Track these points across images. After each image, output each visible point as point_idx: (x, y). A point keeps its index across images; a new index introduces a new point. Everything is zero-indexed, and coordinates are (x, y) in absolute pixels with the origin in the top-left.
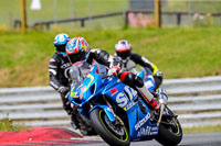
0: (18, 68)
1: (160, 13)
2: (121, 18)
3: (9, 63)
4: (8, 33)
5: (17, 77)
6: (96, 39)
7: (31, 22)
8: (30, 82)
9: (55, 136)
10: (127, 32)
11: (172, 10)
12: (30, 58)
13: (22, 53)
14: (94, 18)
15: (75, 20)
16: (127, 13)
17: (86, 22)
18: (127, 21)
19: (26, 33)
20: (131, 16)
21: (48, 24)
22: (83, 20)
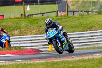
0: (22, 29)
1: (68, 11)
2: (56, 13)
3: (20, 28)
4: (19, 18)
5: (22, 32)
7: (26, 15)
8: (27, 34)
9: (35, 51)
10: (58, 17)
11: (72, 10)
12: (26, 26)
13: (24, 25)
15: (41, 14)
16: (57, 11)
19: (25, 18)
20: (58, 12)
21: (32, 15)
22: (43, 14)
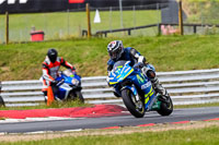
0: (85, 63)
1: (182, 25)
2: (156, 28)
3: (79, 60)
4: (77, 40)
5: (84, 70)
6: (139, 43)
7: (93, 32)
8: (94, 73)
9: (111, 111)
10: (161, 38)
11: (191, 23)
12: (93, 57)
13: (88, 53)
16: (160, 25)
17: (132, 32)
18: (160, 30)
19: (90, 39)
20: (163, 27)
21: (106, 33)
22: (129, 30)
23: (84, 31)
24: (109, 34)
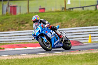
0: (63, 22)
2: (95, 7)
3: (61, 21)
4: (60, 12)
5: (63, 25)
6: (87, 13)
7: (67, 8)
8: (67, 26)
10: (97, 11)
12: (67, 19)
13: (65, 17)
14: (87, 7)
15: (81, 7)
16: (96, 5)
18: (96, 8)
19: (66, 11)
21: (73, 8)
22: (83, 7)
23: (63, 8)
24: (74, 9)
